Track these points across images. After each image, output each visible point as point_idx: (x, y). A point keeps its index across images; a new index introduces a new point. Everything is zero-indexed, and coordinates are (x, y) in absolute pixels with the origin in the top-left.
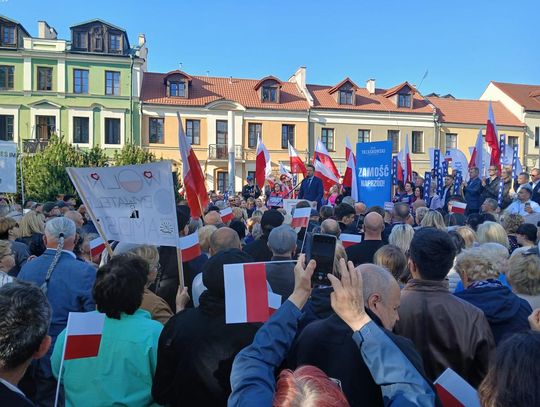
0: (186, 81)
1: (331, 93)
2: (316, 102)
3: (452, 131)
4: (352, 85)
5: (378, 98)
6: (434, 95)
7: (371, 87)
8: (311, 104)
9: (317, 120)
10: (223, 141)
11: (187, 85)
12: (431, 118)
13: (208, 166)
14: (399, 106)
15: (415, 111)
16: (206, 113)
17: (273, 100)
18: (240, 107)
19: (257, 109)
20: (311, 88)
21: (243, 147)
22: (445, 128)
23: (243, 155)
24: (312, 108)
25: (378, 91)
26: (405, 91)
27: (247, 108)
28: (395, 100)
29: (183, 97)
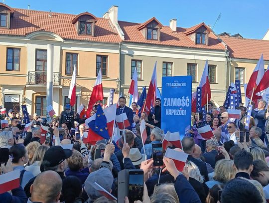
0: (9, 12)
1: (140, 29)
2: (126, 37)
3: (240, 65)
4: (157, 23)
5: (179, 35)
6: (226, 34)
7: (173, 26)
8: (123, 38)
9: (127, 52)
10: (41, 68)
11: (9, 16)
12: (223, 54)
13: (27, 91)
14: (197, 43)
15: (209, 47)
16: (26, 42)
17: (88, 33)
18: (59, 38)
19: (73, 40)
20: (122, 24)
21: (60, 74)
22: (234, 63)
23: (60, 82)
24: (123, 42)
25: (179, 30)
26: (201, 30)
27: (65, 39)
28: (193, 37)
29: (5, 27)
